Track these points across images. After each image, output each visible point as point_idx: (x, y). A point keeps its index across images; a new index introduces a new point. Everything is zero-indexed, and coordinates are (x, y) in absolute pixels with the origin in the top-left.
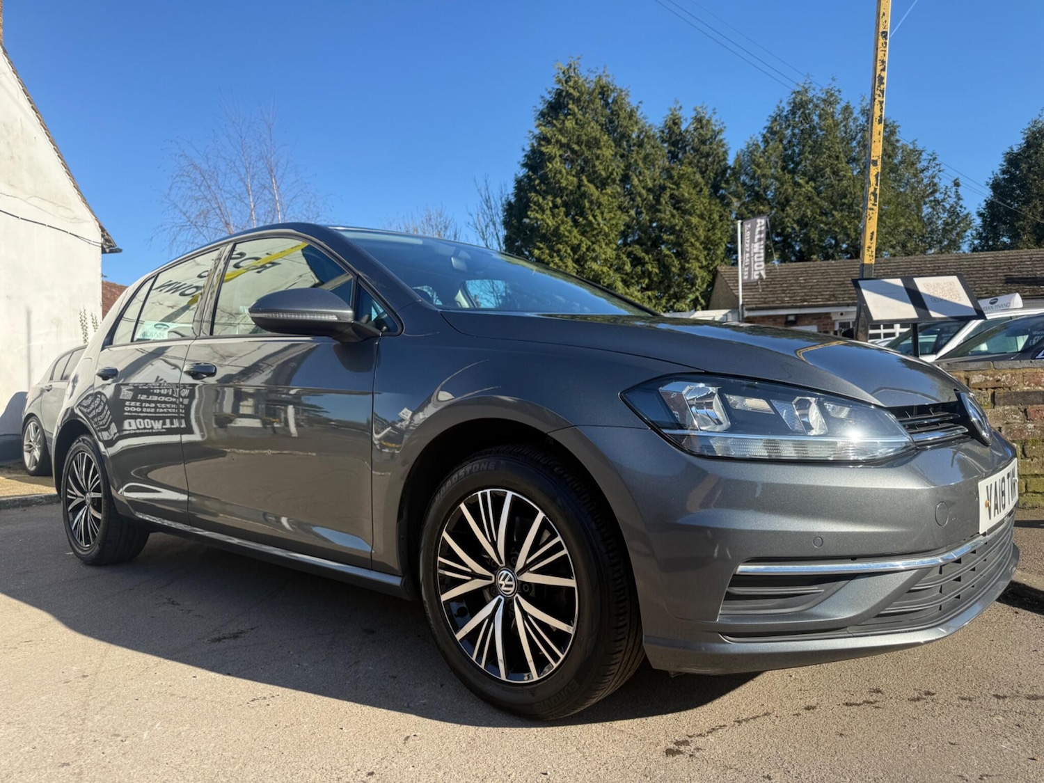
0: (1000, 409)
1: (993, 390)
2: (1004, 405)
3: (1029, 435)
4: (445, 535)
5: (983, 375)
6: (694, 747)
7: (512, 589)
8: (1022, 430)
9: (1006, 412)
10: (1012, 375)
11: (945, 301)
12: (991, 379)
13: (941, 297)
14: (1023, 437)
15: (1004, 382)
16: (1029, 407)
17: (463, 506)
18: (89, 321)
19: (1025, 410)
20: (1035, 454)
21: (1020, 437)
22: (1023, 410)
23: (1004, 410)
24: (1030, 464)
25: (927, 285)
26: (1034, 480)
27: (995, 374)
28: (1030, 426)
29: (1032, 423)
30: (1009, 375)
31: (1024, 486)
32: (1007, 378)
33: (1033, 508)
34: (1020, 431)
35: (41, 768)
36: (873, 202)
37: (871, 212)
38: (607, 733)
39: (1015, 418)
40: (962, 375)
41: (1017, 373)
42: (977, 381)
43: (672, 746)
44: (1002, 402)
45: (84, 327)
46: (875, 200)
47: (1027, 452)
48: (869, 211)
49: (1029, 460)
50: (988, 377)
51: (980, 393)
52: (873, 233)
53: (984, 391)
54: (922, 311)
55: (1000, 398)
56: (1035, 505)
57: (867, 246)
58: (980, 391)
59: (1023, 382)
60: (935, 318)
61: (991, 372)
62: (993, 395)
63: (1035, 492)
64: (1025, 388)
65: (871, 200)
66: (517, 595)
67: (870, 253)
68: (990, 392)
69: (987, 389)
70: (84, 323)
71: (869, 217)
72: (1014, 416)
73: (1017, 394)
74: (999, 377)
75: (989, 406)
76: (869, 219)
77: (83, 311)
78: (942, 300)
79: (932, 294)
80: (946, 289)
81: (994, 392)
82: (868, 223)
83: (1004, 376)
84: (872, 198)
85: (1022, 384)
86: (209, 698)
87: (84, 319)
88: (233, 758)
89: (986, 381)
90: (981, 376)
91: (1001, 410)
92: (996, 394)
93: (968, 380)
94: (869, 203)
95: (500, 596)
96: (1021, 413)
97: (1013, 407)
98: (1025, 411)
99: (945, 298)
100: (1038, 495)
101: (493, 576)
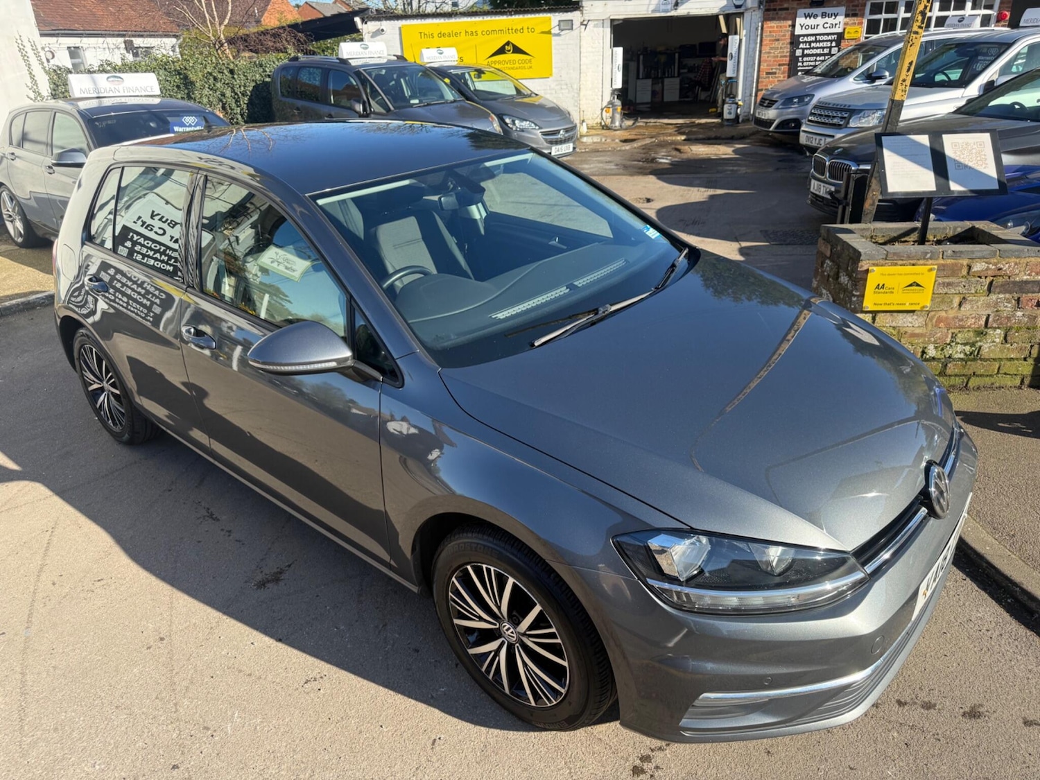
0: (993, 297)
1: (992, 278)
2: (999, 293)
3: (1015, 323)
4: (454, 579)
5: (986, 263)
6: (654, 765)
7: (514, 639)
8: (1010, 318)
9: (999, 300)
10: (1016, 264)
11: (970, 168)
12: (994, 267)
13: (966, 163)
14: (1009, 324)
15: (1005, 271)
16: (1024, 295)
17: (469, 567)
18: (28, 48)
19: (1019, 298)
20: (1017, 340)
21: (1007, 323)
22: (1016, 298)
23: (997, 299)
24: (1008, 349)
25: (955, 145)
26: (1008, 363)
27: (999, 263)
28: (1019, 314)
29: (1022, 311)
30: (1013, 264)
31: (997, 368)
32: (1009, 267)
33: (1000, 388)
34: (1008, 318)
35: (158, 771)
36: (919, 24)
37: (914, 36)
38: (588, 743)
39: (1006, 307)
40: (965, 262)
41: (1021, 262)
42: (979, 269)
43: (638, 762)
44: (998, 290)
45: (25, 57)
46: (923, 23)
47: (1009, 338)
48: (912, 35)
49: (1008, 345)
50: (991, 266)
51: (978, 281)
52: (911, 63)
53: (983, 279)
54: (942, 180)
55: (997, 287)
56: (1002, 385)
57: (901, 79)
58: (979, 279)
59: (1024, 271)
60: (953, 192)
61: (995, 261)
62: (991, 283)
63: (1005, 374)
64: (1025, 277)
65: (917, 21)
66: (518, 645)
67: (904, 87)
68: (989, 280)
69: (986, 277)
70: (24, 52)
71: (911, 43)
72: (1006, 304)
73: (1015, 283)
74: (1002, 266)
75: (984, 294)
76: (911, 46)
77: (18, 38)
78: (966, 166)
79: (957, 158)
80: (974, 151)
81: (993, 281)
82: (908, 51)
83: (1007, 266)
84: (920, 18)
85: (1023, 273)
86: (270, 678)
87: (22, 47)
88: (302, 762)
89: (988, 269)
90: (984, 264)
91: (994, 299)
92: (994, 283)
93: (970, 267)
94: (915, 24)
95: (503, 639)
96: (1013, 301)
97: (1007, 296)
98: (1018, 300)
99: (970, 164)
100: (1008, 376)
101: (498, 624)
